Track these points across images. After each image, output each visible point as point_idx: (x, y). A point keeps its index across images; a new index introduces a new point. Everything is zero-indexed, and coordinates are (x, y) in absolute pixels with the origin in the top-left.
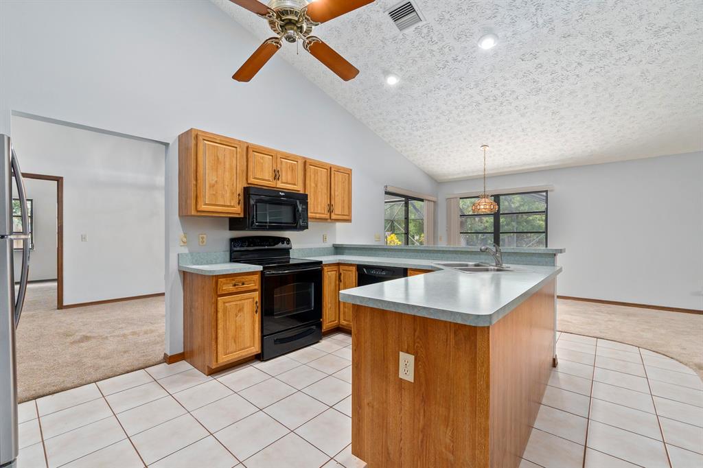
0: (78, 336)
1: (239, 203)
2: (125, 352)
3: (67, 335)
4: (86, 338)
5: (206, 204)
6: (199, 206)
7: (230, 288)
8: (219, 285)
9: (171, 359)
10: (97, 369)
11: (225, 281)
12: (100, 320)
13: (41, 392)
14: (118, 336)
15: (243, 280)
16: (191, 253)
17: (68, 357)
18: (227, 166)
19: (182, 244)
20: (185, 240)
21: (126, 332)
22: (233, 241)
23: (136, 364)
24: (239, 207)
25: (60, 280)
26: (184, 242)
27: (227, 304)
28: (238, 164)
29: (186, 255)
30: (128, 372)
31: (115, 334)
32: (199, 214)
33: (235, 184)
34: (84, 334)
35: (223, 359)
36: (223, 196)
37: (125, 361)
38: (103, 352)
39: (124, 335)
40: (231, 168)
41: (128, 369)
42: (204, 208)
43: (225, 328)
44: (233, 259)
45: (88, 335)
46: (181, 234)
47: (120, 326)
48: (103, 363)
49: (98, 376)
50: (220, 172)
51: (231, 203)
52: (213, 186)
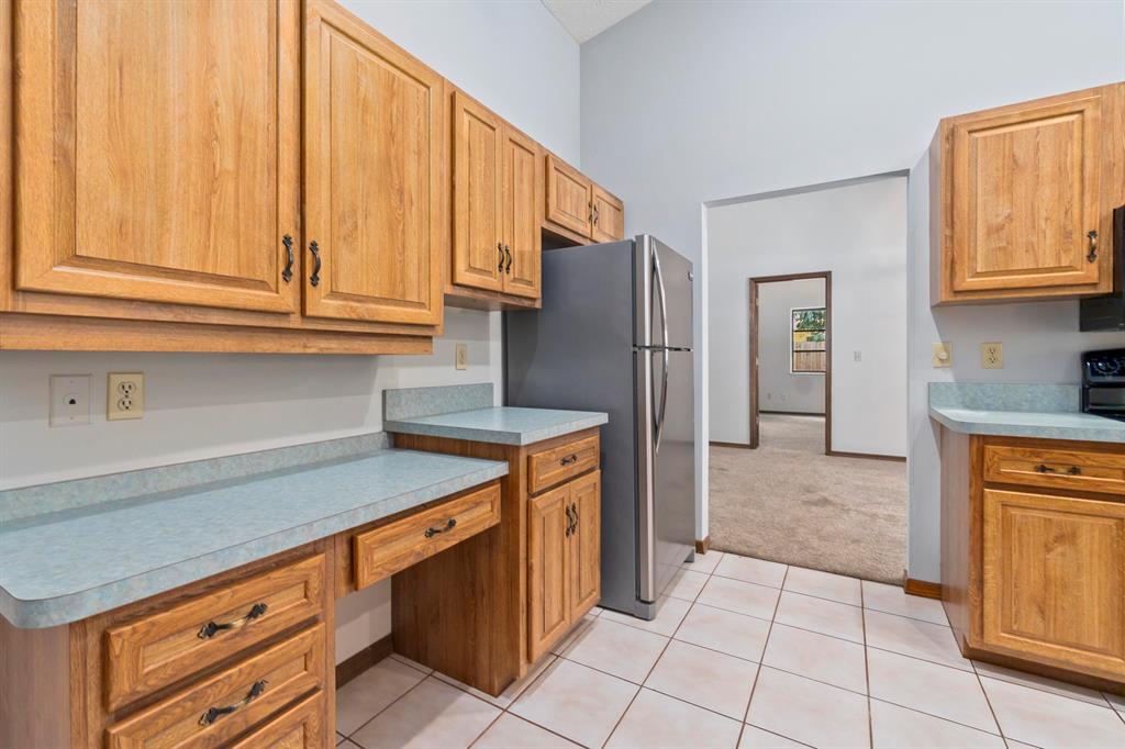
0: (815, 497)
1: (1091, 256)
2: (854, 541)
3: (808, 490)
4: (825, 502)
5: (978, 275)
6: (957, 281)
7: (1027, 473)
8: (987, 459)
9: (914, 587)
10: (803, 547)
11: (1009, 455)
12: (860, 483)
13: (733, 547)
14: (865, 514)
15: (1077, 462)
16: (961, 385)
17: (788, 518)
18: (1047, 167)
19: (938, 363)
20: (944, 355)
21: (881, 511)
22: (1089, 357)
23: (855, 567)
24: (1094, 266)
25: (828, 415)
26: (941, 360)
27: (1014, 512)
28: (1089, 154)
29: (947, 385)
30: (835, 573)
31: (863, 509)
32: (959, 298)
33: (1076, 210)
34: (826, 495)
35: (998, 638)
36: (1031, 248)
37: (844, 554)
38: (829, 528)
39: (874, 516)
40: (1061, 170)
41: (838, 567)
42: (971, 282)
43: (1005, 566)
44: (1089, 406)
45: (831, 498)
46: (938, 343)
47: (881, 500)
48: (815, 542)
49: (798, 558)
50: (1021, 190)
51: (1059, 259)
52: (1000, 228)
